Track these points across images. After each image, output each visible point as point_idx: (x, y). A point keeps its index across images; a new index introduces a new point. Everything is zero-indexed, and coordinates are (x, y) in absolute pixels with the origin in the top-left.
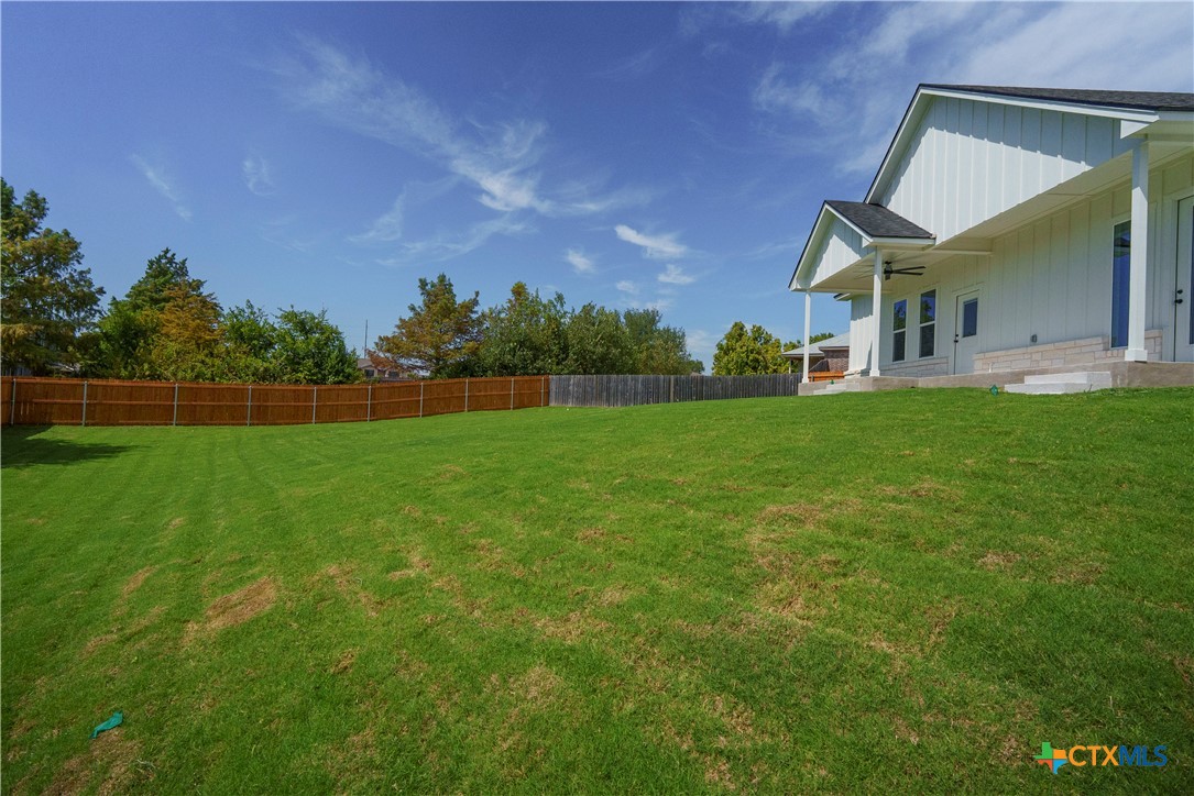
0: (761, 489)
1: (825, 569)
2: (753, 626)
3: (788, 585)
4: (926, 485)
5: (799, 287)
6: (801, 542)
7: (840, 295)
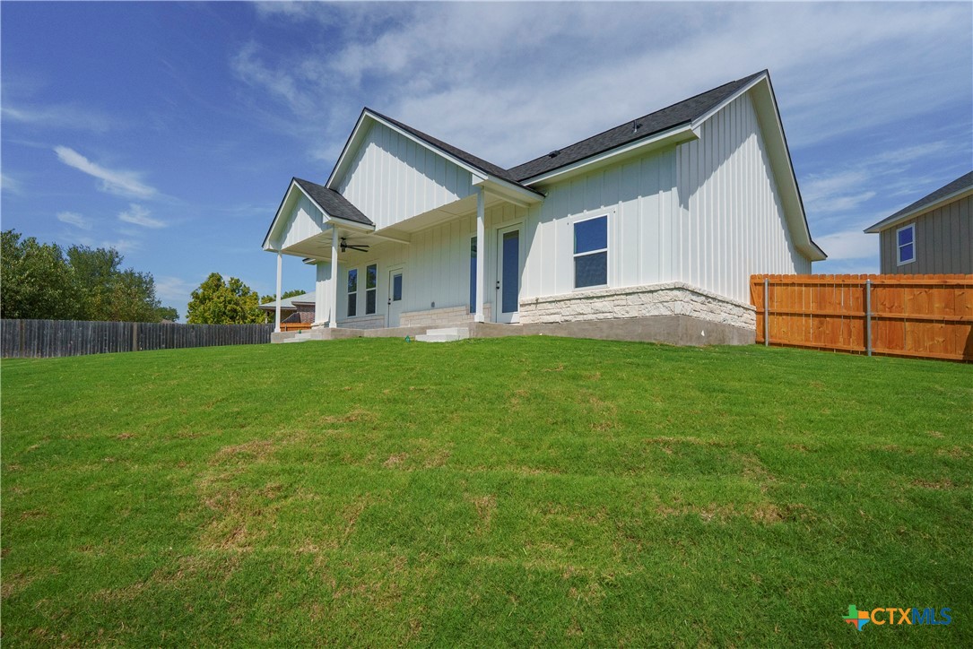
0: (217, 433)
1: (270, 496)
2: (191, 569)
3: (233, 519)
4: (356, 412)
5: (271, 248)
6: (250, 476)
7: (307, 259)
